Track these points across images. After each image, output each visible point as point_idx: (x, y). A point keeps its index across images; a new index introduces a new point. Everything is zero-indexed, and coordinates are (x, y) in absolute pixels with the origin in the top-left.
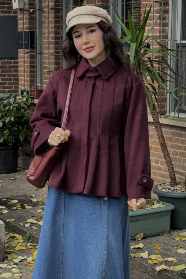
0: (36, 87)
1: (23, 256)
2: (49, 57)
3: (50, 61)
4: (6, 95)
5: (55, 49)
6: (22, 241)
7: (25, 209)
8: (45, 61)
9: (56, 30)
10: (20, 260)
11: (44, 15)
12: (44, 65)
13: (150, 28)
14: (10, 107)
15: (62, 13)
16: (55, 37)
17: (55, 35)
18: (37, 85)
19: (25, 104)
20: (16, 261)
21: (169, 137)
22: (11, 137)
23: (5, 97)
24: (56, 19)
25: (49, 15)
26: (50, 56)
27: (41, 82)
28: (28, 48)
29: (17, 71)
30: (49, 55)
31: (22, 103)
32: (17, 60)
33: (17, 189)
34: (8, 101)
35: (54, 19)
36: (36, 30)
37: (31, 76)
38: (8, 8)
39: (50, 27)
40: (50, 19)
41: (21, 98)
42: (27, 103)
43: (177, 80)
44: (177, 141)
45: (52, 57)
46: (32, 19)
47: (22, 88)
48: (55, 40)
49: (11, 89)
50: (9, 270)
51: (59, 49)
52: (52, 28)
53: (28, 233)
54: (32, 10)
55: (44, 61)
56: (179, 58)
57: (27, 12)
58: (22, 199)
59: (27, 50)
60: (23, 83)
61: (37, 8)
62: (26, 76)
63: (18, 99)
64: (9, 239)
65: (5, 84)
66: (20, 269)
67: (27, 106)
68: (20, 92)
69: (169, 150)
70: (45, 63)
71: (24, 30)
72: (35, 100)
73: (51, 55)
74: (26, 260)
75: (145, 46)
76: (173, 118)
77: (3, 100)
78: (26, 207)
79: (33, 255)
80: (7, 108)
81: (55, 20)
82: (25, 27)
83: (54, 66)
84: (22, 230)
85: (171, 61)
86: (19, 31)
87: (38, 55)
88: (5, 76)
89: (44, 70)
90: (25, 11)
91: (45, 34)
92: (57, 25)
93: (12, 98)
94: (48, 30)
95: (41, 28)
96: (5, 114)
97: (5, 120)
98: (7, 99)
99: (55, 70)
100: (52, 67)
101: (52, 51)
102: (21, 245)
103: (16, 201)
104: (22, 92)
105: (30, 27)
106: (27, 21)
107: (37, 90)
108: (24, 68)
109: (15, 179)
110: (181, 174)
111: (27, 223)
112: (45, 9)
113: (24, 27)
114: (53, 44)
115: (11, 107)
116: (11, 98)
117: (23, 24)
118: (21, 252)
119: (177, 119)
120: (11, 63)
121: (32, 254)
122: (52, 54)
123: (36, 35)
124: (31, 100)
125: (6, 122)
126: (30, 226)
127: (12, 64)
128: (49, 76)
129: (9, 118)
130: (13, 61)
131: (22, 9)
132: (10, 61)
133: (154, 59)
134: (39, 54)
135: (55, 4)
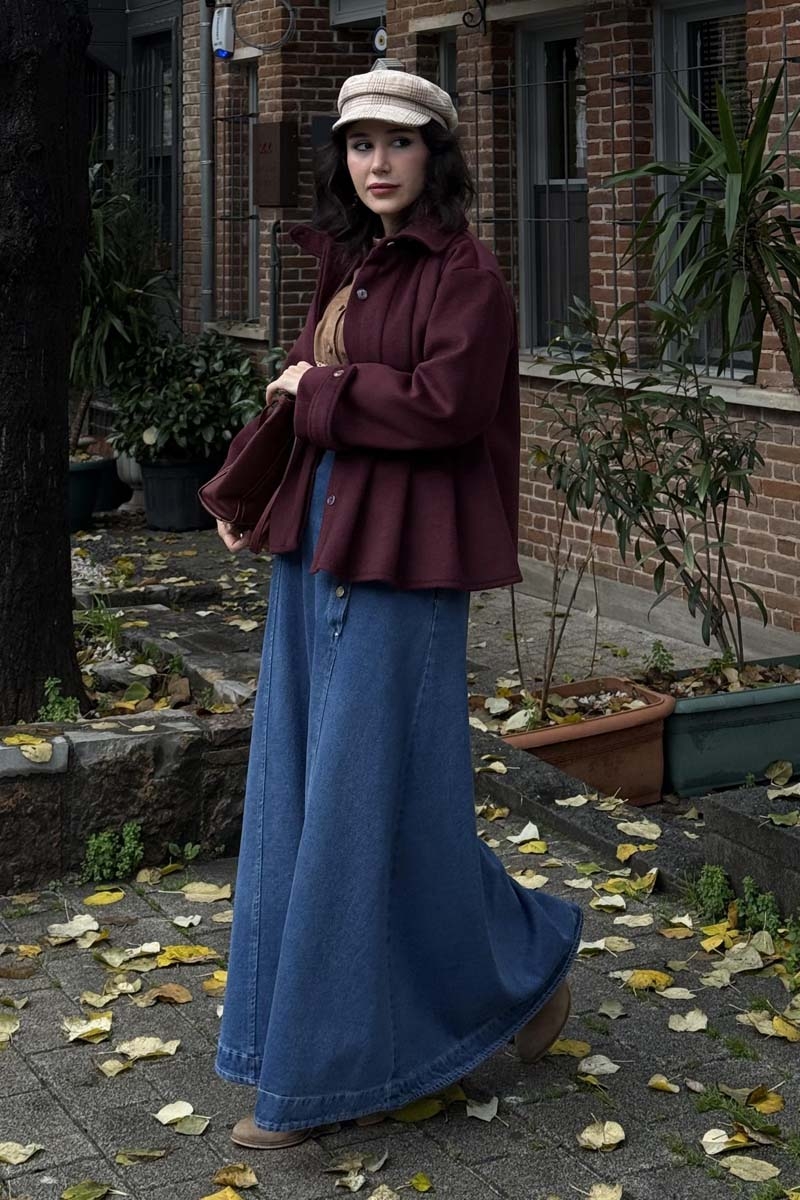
2: (478, 226)
5: (496, 205)
9: (497, 150)
13: (780, 134)
15: (515, 103)
16: (495, 168)
17: (497, 165)
24: (497, 121)
25: (477, 109)
26: (481, 224)
30: (478, 222)
35: (491, 121)
39: (481, 142)
40: (482, 121)
45: (485, 227)
48: (497, 179)
51: (507, 205)
52: (486, 145)
73: (484, 222)
81: (495, 124)
92: (501, 136)
101: (486, 210)
112: (467, 94)
114: (488, 191)
122: (487, 220)
135: (493, 79)
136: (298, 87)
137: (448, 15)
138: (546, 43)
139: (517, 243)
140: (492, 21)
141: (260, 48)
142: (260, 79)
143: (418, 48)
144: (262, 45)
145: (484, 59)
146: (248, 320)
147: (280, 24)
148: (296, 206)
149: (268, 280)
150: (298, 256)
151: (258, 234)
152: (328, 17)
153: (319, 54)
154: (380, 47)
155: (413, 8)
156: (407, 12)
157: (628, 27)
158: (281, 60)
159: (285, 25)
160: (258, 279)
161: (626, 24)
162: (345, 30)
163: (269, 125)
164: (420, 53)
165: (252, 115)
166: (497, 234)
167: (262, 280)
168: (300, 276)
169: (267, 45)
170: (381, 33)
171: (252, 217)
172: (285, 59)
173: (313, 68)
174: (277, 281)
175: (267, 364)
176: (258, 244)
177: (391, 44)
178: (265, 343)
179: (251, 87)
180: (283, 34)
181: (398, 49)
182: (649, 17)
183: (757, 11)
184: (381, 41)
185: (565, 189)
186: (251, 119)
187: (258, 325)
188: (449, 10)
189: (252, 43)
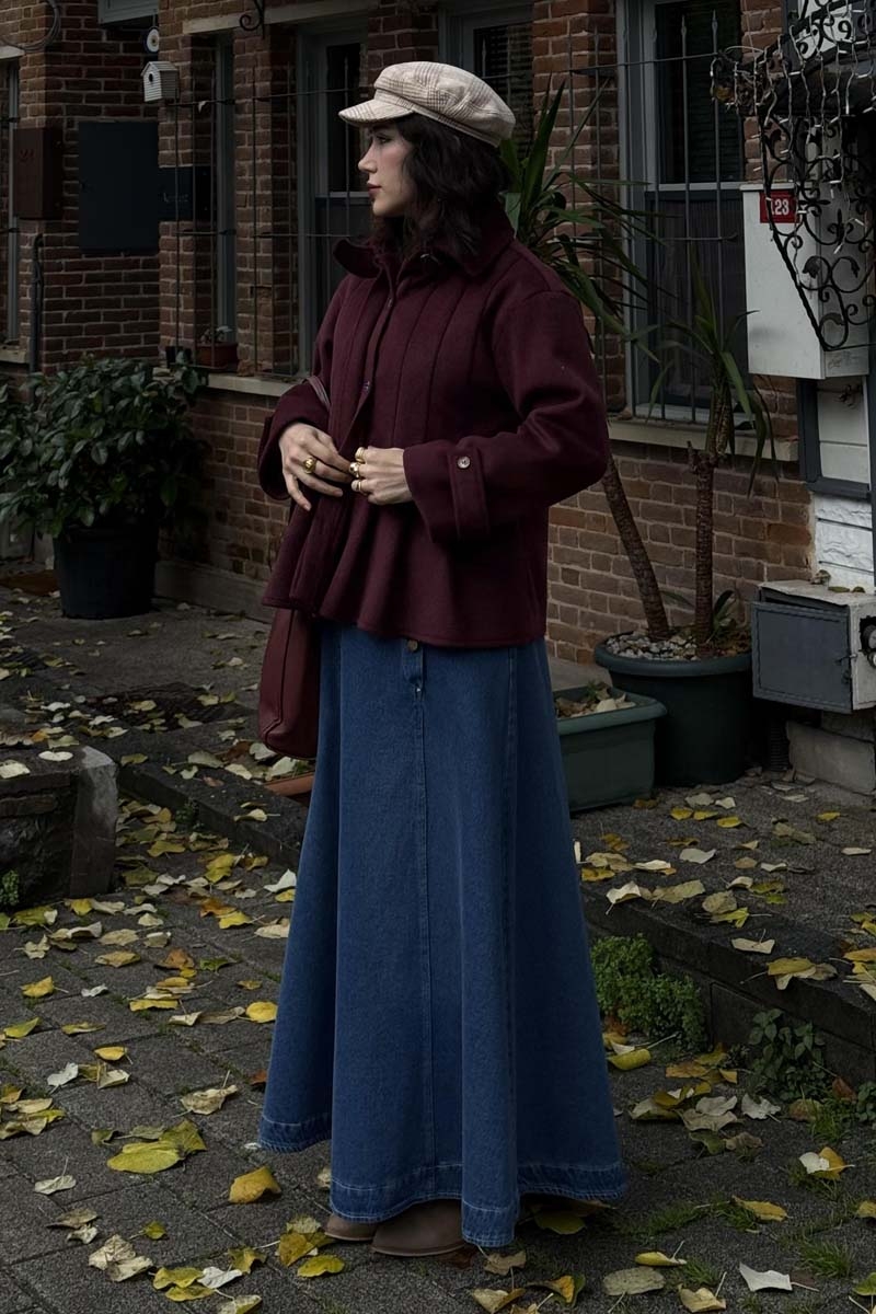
0: (216, 337)
1: (176, 877)
2: (255, 242)
3: (258, 255)
4: (122, 363)
5: (275, 219)
6: (172, 827)
7: (180, 731)
8: (241, 257)
9: (276, 161)
10: (166, 888)
11: (242, 116)
12: (240, 269)
13: (564, 148)
14: (132, 402)
15: (295, 111)
16: (274, 180)
17: (275, 177)
18: (218, 330)
19: (179, 390)
20: (154, 891)
21: (639, 483)
22: (134, 498)
23: (117, 370)
24: (275, 130)
25: (254, 117)
26: (258, 240)
27: (232, 322)
28: (191, 219)
29: (156, 290)
30: (255, 237)
31: (172, 388)
32: (157, 256)
33: (153, 666)
34: (127, 383)
35: (269, 130)
36: (215, 161)
37: (198, 304)
38: (129, 99)
39: (259, 153)
40: (260, 130)
41: (167, 371)
42: (185, 388)
43: (652, 303)
44: (664, 493)
45: (262, 243)
46: (203, 132)
47: (169, 341)
48: (276, 192)
49: (136, 346)
50: (131, 922)
51: (286, 219)
52: (263, 156)
53: (190, 799)
54: (202, 103)
55: (240, 254)
56: (657, 237)
57: (188, 109)
58: (167, 699)
59: (186, 224)
60: (173, 324)
61: (219, 99)
62: (182, 302)
63: (157, 375)
64: (127, 820)
65: (116, 329)
66: (166, 917)
67: (187, 395)
68: (163, 353)
69: (640, 523)
70: (243, 262)
71: (177, 163)
72: (210, 376)
73: (261, 237)
74: (183, 886)
75: (549, 203)
76: (648, 423)
77: (111, 379)
78: (180, 723)
79: (207, 870)
80: (123, 403)
81: (273, 133)
82: (180, 156)
83: (270, 270)
84: (170, 790)
85: (631, 245)
86: (161, 167)
87: (220, 237)
88: (116, 304)
89: (240, 285)
90: (183, 106)
91: (242, 174)
92: (279, 146)
93: (140, 371)
94: (251, 162)
95: (231, 157)
96: (115, 424)
97: (117, 440)
98: (121, 375)
99: (275, 282)
100: (265, 272)
101: (263, 225)
102: (167, 840)
103: (147, 705)
104: (171, 353)
105: (196, 153)
106: (189, 136)
107: (217, 345)
108: (178, 280)
109: (147, 634)
110: (682, 600)
111: (189, 767)
112: (244, 101)
113: (177, 154)
114: (266, 204)
115: (137, 400)
116: (136, 373)
117: (177, 145)
118: (168, 863)
119: (660, 423)
120: (135, 264)
121: (203, 870)
122: (265, 235)
123: (215, 176)
124: (200, 378)
125: (120, 449)
126: (196, 776)
127: (138, 267)
128: (256, 301)
129: (128, 434)
130: (142, 258)
131: (172, 101)
132: (133, 258)
133: (578, 241)
134: (224, 233)
135: (272, 86)
136: (63, 90)
137: (224, 17)
138: (329, 48)
139: (297, 259)
140: (270, 25)
141: (21, 48)
142: (21, 81)
143: (193, 52)
144: (23, 45)
145: (263, 65)
146: (6, 341)
147: (44, 22)
148: (61, 218)
149: (28, 298)
150: (62, 272)
151: (18, 249)
152: (97, 15)
153: (87, 55)
154: (153, 48)
155: (187, 8)
156: (181, 12)
157: (412, 34)
158: (44, 61)
159: (48, 23)
160: (18, 297)
161: (411, 30)
162: (115, 29)
163: (31, 131)
164: (194, 56)
165: (13, 120)
166: (274, 250)
167: (23, 298)
168: (64, 294)
169: (29, 44)
170: (154, 34)
171: (12, 230)
172: (49, 59)
173: (79, 70)
174: (38, 299)
175: (27, 390)
176: (18, 260)
177: (163, 46)
178: (24, 367)
179: (11, 89)
180: (47, 32)
181: (172, 51)
182: (434, 25)
183: (545, 21)
184: (154, 41)
185: (347, 203)
186: (11, 124)
187: (17, 347)
188: (225, 11)
189: (13, 42)
